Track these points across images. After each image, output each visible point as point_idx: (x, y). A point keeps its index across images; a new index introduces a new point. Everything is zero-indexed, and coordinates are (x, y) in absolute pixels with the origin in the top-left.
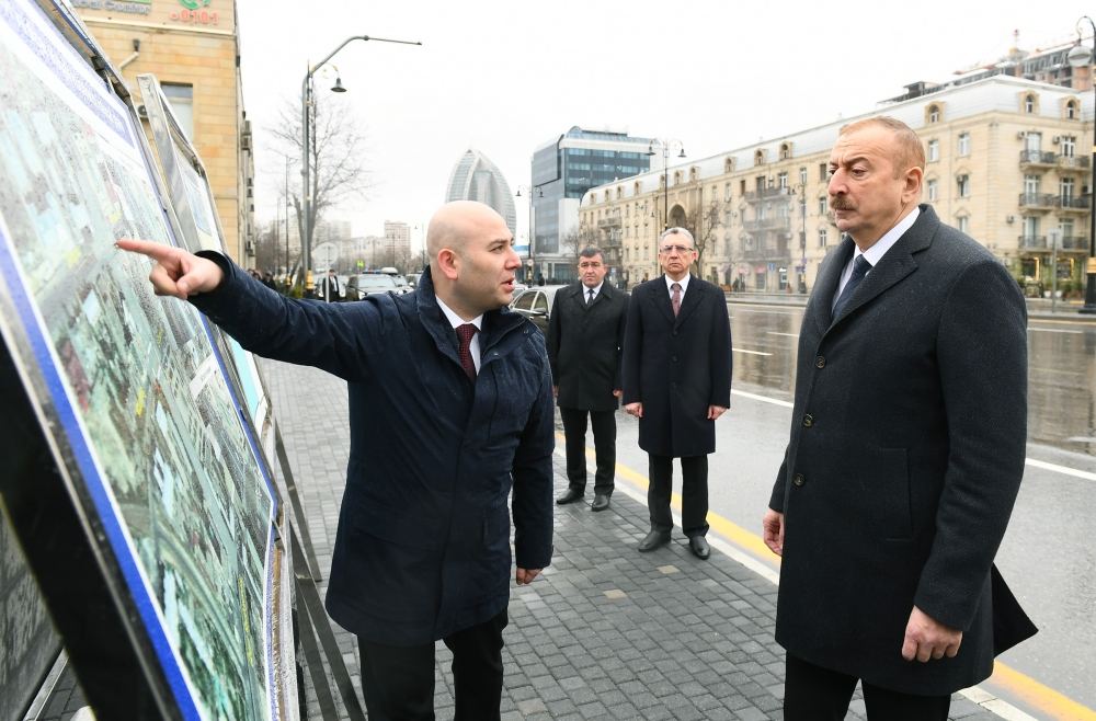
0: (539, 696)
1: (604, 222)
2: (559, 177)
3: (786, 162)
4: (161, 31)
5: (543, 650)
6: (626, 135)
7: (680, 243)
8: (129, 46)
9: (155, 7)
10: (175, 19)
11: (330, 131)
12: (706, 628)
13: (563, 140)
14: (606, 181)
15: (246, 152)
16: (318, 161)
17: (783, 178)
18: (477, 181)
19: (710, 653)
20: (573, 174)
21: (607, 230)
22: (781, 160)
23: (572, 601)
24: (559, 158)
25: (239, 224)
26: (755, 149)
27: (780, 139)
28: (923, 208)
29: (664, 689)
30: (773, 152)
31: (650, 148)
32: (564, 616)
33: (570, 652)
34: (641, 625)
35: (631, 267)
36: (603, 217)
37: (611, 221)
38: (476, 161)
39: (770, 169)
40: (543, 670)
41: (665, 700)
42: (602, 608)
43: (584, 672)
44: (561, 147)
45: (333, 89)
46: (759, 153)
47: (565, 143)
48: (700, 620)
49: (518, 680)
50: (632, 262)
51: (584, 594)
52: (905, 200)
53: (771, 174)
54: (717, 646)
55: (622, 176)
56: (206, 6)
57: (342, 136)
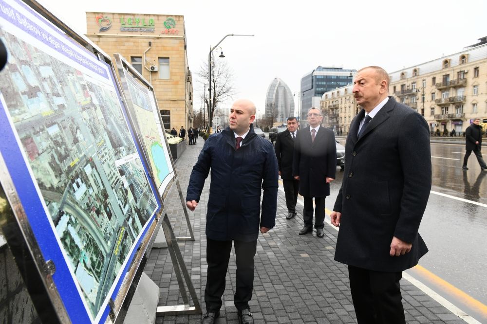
0: (265, 290)
1: (331, 106)
2: (312, 88)
3: (416, 77)
4: (158, 38)
5: (270, 274)
6: (342, 69)
7: (316, 112)
8: (148, 44)
9: (156, 29)
10: (163, 33)
11: (220, 73)
12: (340, 272)
13: (315, 72)
14: (332, 89)
15: (189, 83)
16: (216, 85)
17: (414, 84)
18: (278, 90)
19: (339, 282)
20: (318, 86)
21: (332, 109)
22: (413, 76)
23: (286, 256)
24: (312, 80)
25: (186, 110)
26: (401, 72)
27: (413, 67)
28: (390, 97)
29: (315, 293)
30: (410, 73)
31: (351, 74)
32: (282, 262)
33: (280, 275)
34: (313, 268)
35: (343, 125)
36: (331, 104)
37: (334, 106)
38: (278, 83)
39: (408, 81)
40: (268, 280)
41: (315, 298)
42: (298, 260)
43: (284, 283)
44: (313, 75)
45: (220, 56)
46: (403, 74)
47: (315, 73)
48: (338, 269)
49: (259, 283)
50: (343, 123)
51: (292, 255)
52: (381, 92)
53: (408, 83)
54: (342, 279)
55: (339, 86)
56: (174, 27)
57: (224, 75)
